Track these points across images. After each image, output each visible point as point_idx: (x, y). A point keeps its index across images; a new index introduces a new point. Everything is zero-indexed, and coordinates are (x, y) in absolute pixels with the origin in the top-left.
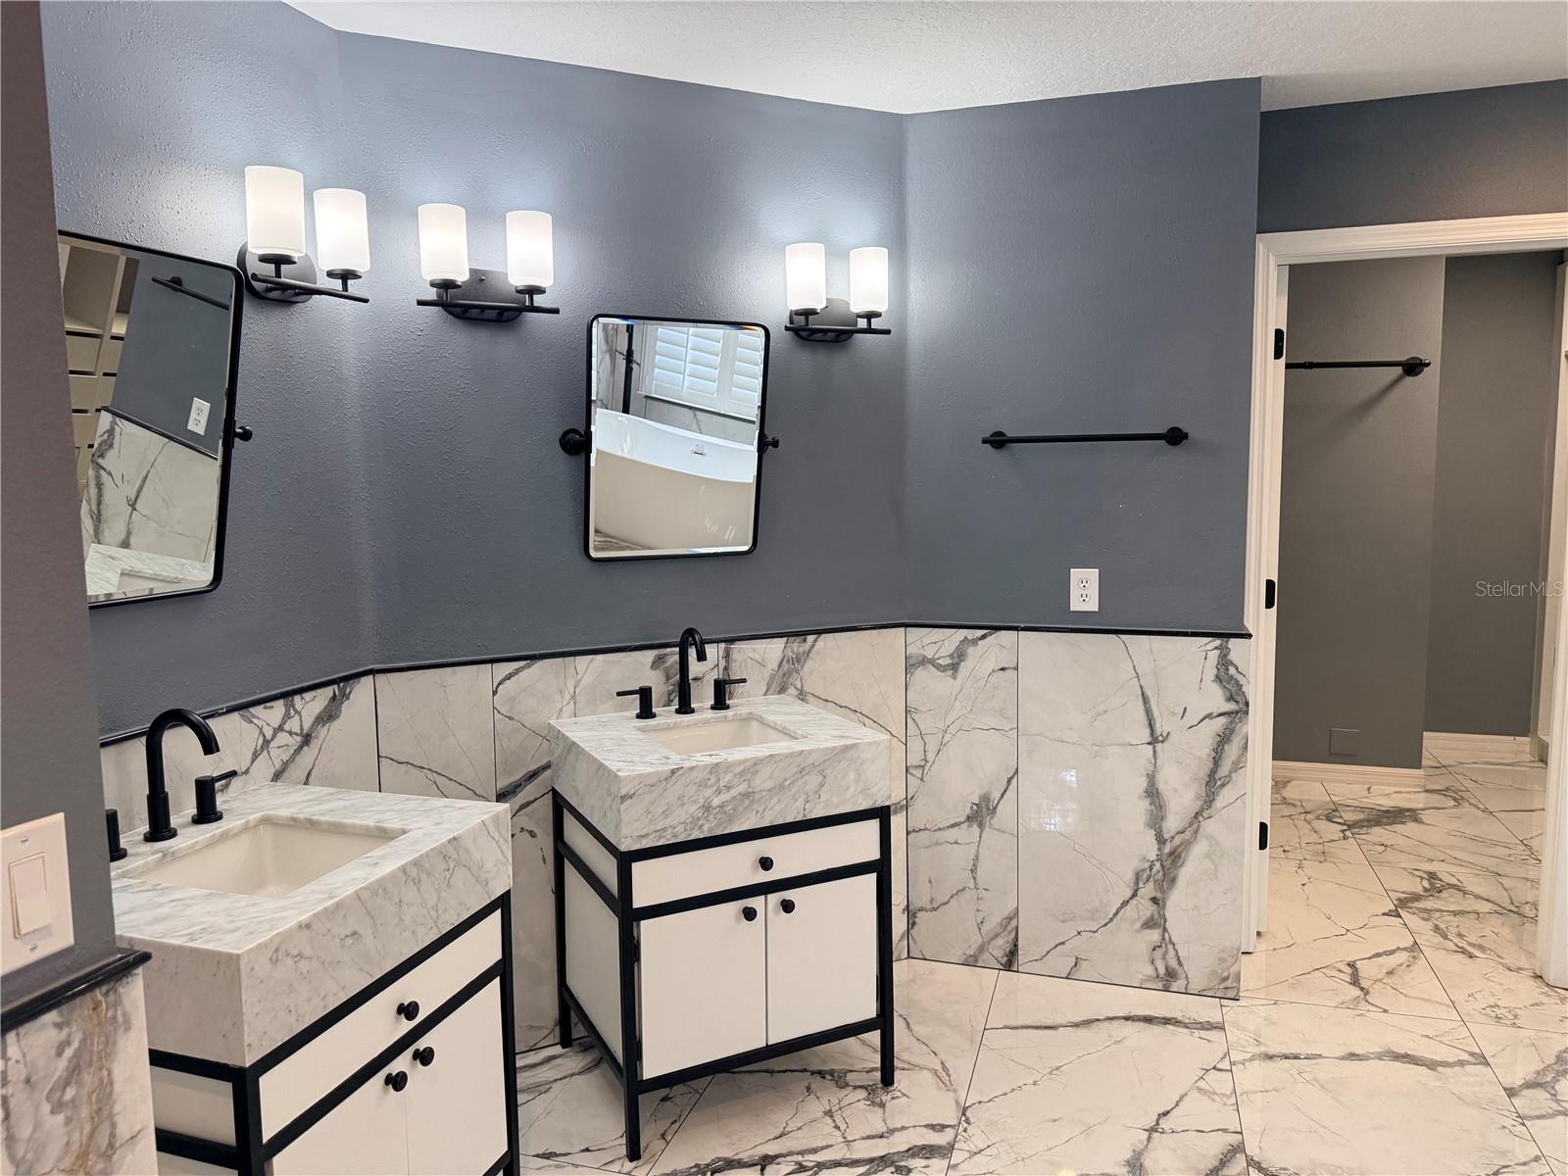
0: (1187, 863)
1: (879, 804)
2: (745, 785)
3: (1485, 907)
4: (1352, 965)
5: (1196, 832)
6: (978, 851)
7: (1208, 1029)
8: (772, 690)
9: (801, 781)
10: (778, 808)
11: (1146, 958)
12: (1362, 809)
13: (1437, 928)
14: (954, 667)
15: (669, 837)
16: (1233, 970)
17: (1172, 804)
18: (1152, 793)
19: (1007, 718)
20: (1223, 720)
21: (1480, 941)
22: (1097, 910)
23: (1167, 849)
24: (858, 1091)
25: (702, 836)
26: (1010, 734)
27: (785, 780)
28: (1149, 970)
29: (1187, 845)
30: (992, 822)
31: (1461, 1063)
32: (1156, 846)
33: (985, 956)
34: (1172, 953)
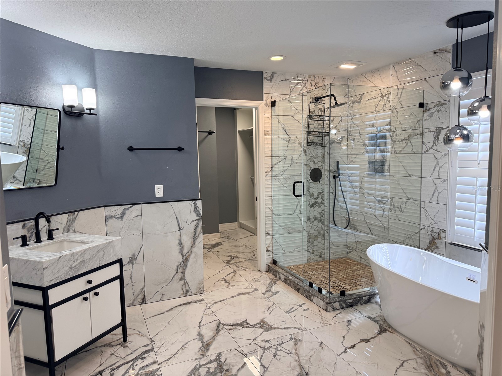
0: (190, 261)
1: (119, 258)
2: (82, 258)
3: (243, 260)
4: (223, 278)
5: (191, 252)
6: (132, 271)
7: (200, 301)
8: (65, 231)
9: (98, 254)
10: (92, 264)
11: (181, 289)
12: (209, 245)
13: (236, 266)
14: (122, 217)
15: (60, 279)
16: (202, 285)
17: (185, 246)
18: (180, 244)
19: (139, 230)
20: (196, 221)
21: (246, 267)
22: (167, 279)
23: (185, 258)
24: (118, 346)
25: (70, 277)
26: (140, 235)
27: (94, 255)
28: (182, 292)
29: (189, 256)
30: (136, 262)
31: (253, 291)
32: (182, 258)
33: (136, 302)
34: (187, 285)
